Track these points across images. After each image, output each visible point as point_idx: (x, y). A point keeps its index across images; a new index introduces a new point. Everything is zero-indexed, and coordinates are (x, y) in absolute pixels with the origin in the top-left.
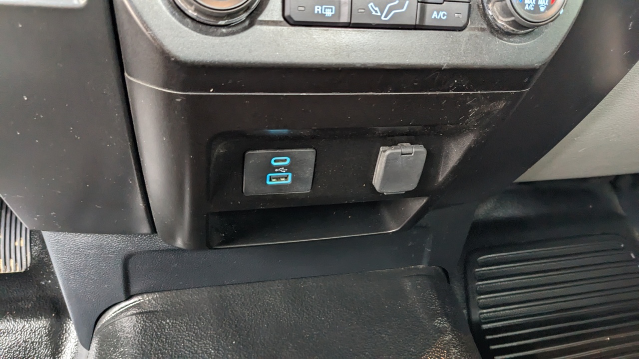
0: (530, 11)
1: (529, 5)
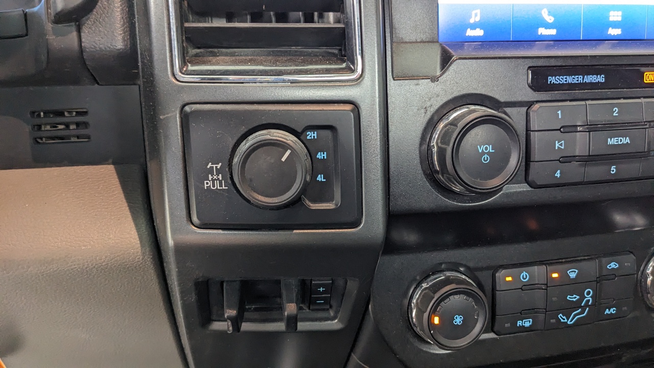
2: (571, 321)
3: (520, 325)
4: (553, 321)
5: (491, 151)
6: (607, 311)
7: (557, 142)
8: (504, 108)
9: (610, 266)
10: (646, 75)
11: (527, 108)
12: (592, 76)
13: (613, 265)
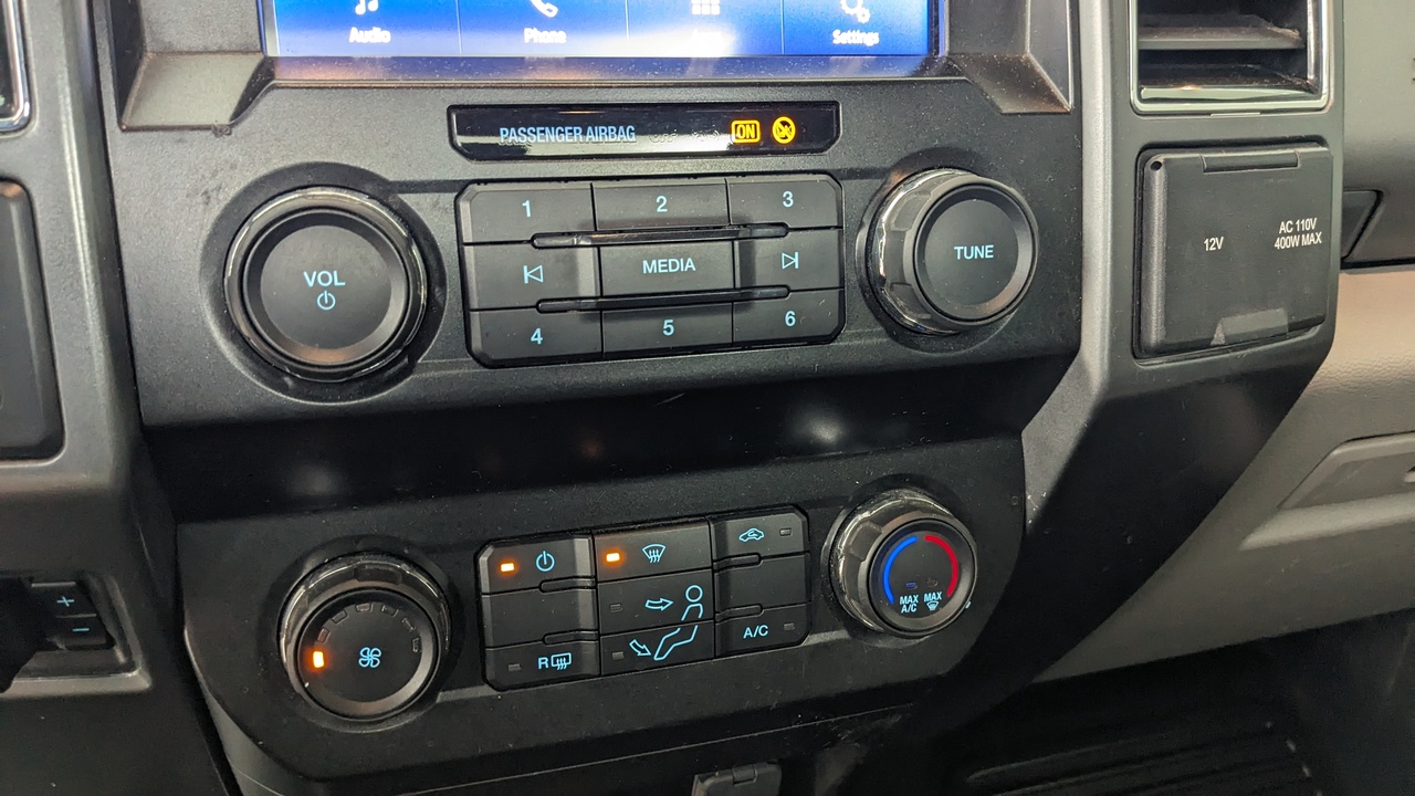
0: (910, 614)
1: (908, 606)
2: (660, 655)
3: (544, 666)
4: (618, 655)
5: (336, 283)
6: (748, 632)
7: (525, 268)
8: (400, 196)
9: (745, 537)
10: (736, 126)
11: (455, 194)
12: (605, 128)
13: (751, 534)
